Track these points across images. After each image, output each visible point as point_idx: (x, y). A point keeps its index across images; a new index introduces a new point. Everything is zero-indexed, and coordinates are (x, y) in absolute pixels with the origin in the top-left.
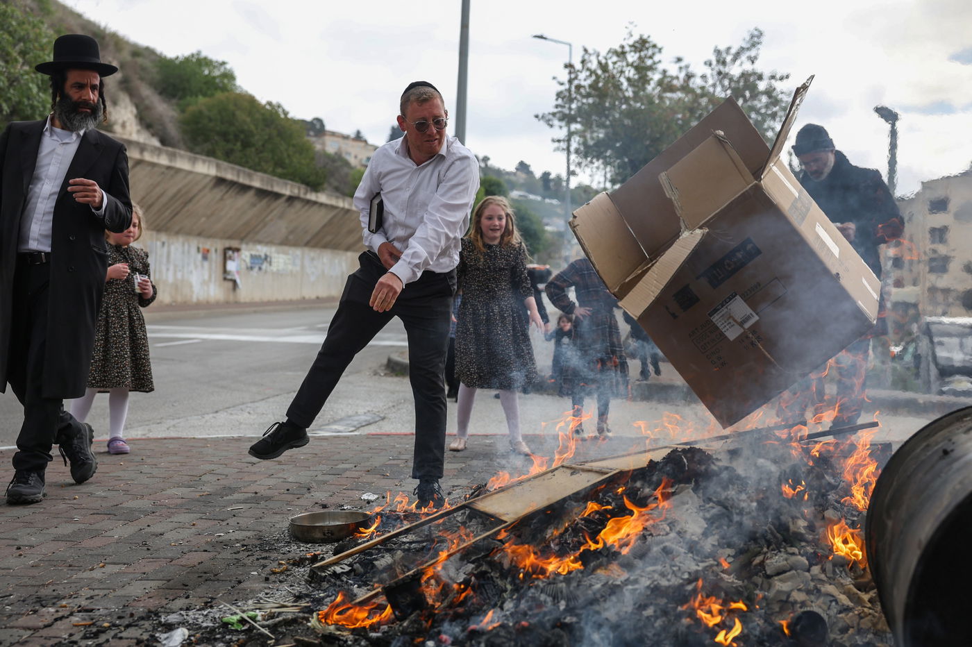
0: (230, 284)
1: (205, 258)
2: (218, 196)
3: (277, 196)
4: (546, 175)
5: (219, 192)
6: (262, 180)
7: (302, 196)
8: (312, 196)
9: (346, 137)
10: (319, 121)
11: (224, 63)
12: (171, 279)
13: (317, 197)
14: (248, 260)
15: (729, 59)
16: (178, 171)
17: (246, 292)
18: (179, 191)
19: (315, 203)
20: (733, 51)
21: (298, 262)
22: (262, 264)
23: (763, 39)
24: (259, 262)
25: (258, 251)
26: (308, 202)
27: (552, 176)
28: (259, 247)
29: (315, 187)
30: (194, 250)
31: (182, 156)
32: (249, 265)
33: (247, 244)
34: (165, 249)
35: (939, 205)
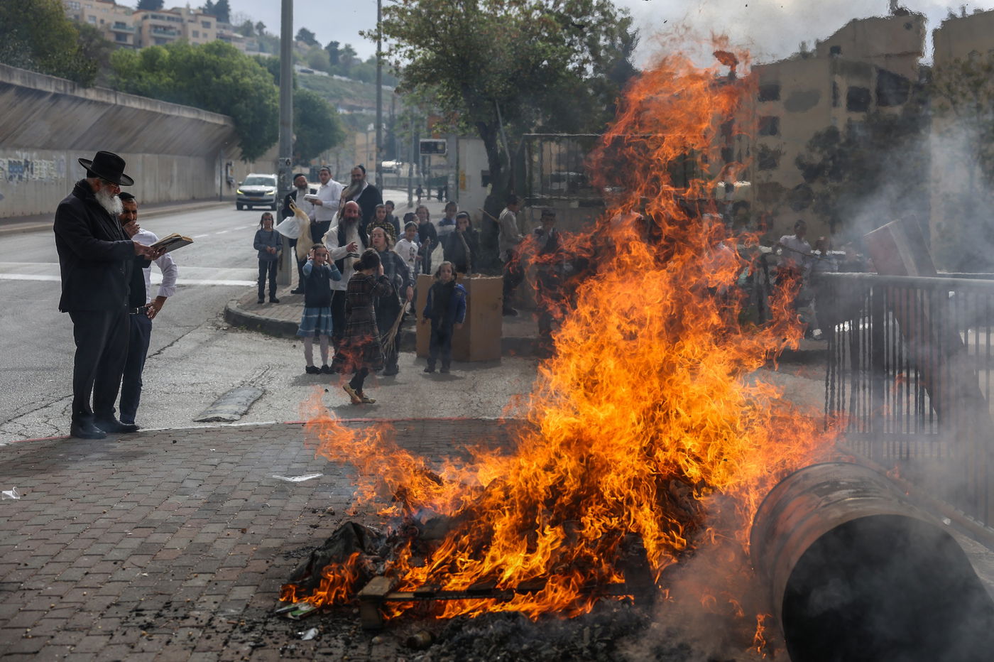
3: (41, 94)
4: (333, 46)
6: (23, 77)
7: (69, 93)
8: (80, 93)
13: (86, 94)
14: (7, 169)
19: (84, 100)
21: (64, 168)
22: (23, 172)
24: (18, 170)
25: (17, 157)
26: (76, 99)
27: (341, 47)
28: (18, 153)
29: (85, 83)
32: (8, 174)
33: (4, 149)
35: (769, 93)
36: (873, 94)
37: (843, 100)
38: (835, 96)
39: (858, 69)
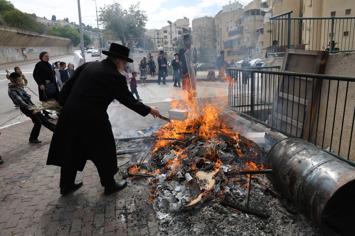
0: (25, 56)
1: (18, 51)
2: (19, 37)
3: (33, 36)
4: (88, 26)
5: (18, 36)
6: (28, 32)
7: (38, 35)
8: (41, 35)
9: (42, 18)
10: (35, 14)
11: (10, 2)
12: (10, 57)
14: (28, 50)
15: (134, 7)
16: (7, 31)
17: (28, 58)
18: (8, 36)
19: (42, 37)
20: (134, 6)
21: (39, 50)
23: (140, 3)
24: (31, 51)
26: (40, 36)
27: (89, 26)
28: (30, 47)
29: (41, 33)
30: (14, 49)
31: (8, 28)
32: (28, 52)
33: (27, 47)
34: (7, 50)
36: (182, 32)
37: (177, 33)
38: (176, 32)
39: (179, 28)
